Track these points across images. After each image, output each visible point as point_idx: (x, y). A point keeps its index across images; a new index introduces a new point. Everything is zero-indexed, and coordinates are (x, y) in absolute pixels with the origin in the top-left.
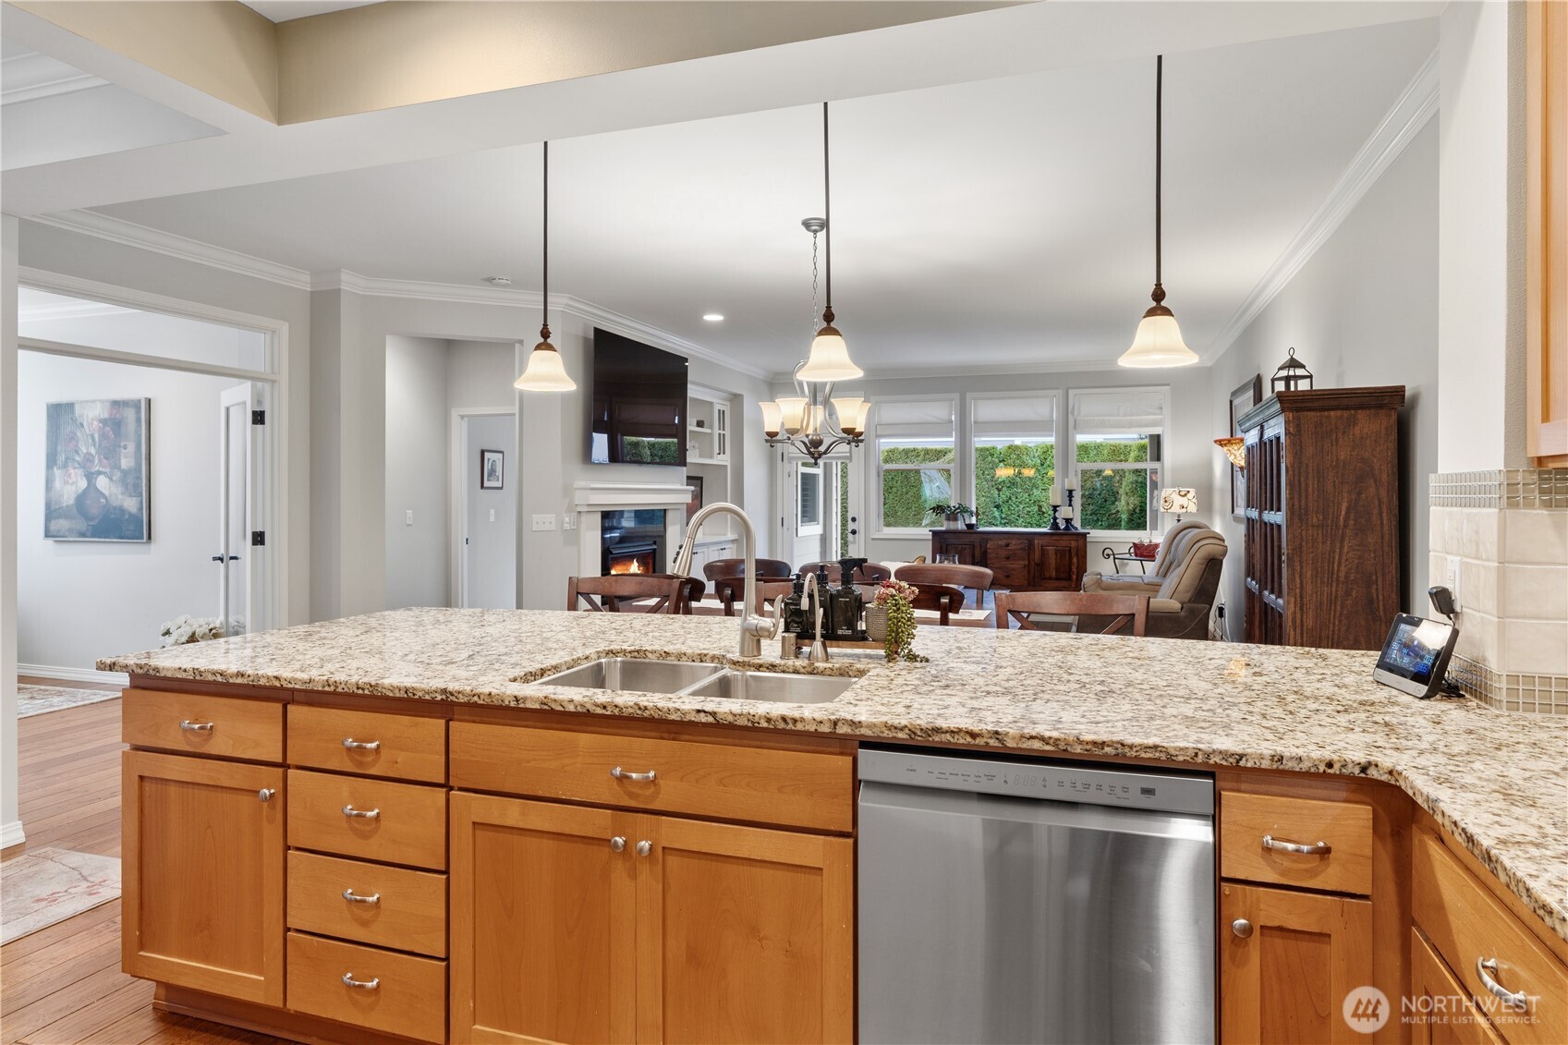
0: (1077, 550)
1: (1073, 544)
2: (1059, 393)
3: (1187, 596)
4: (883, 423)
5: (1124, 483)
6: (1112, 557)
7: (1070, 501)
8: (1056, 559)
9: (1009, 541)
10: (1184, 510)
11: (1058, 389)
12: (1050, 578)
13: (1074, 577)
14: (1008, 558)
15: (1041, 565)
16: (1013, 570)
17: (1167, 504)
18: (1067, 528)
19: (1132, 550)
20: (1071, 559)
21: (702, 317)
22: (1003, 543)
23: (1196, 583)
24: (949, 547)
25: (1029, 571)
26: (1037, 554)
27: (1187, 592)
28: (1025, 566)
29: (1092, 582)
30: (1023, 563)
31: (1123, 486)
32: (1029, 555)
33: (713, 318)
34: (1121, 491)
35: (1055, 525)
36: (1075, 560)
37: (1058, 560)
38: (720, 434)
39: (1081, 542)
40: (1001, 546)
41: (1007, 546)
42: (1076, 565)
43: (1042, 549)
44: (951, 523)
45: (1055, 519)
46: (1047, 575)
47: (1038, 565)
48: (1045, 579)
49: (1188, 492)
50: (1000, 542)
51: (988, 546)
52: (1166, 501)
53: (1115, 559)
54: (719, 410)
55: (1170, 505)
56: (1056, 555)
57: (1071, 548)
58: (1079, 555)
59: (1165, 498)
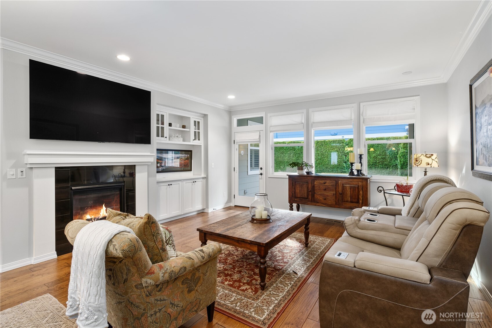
0: (362, 187)
1: (360, 184)
2: (355, 105)
3: (437, 262)
4: (272, 125)
6: (383, 191)
7: (361, 160)
8: (351, 191)
9: (326, 181)
10: (429, 166)
11: (355, 103)
12: (347, 201)
13: (361, 202)
14: (325, 190)
15: (343, 194)
16: (328, 196)
17: (417, 162)
18: (358, 175)
19: (396, 188)
20: (359, 192)
21: (116, 57)
22: (323, 181)
23: (448, 248)
24: (296, 183)
25: (336, 197)
26: (340, 189)
27: (437, 256)
28: (334, 194)
29: (351, 223)
30: (333, 192)
31: (399, 154)
32: (336, 188)
34: (398, 156)
35: (352, 173)
36: (361, 192)
37: (352, 192)
38: (195, 132)
40: (322, 183)
41: (325, 183)
42: (362, 195)
43: (343, 186)
44: (300, 171)
45: (352, 170)
46: (346, 200)
47: (341, 194)
48: (344, 201)
49: (432, 155)
51: (316, 183)
53: (384, 193)
54: (195, 122)
55: (420, 163)
56: (351, 189)
57: (358, 187)
58: (364, 189)
59: (416, 159)
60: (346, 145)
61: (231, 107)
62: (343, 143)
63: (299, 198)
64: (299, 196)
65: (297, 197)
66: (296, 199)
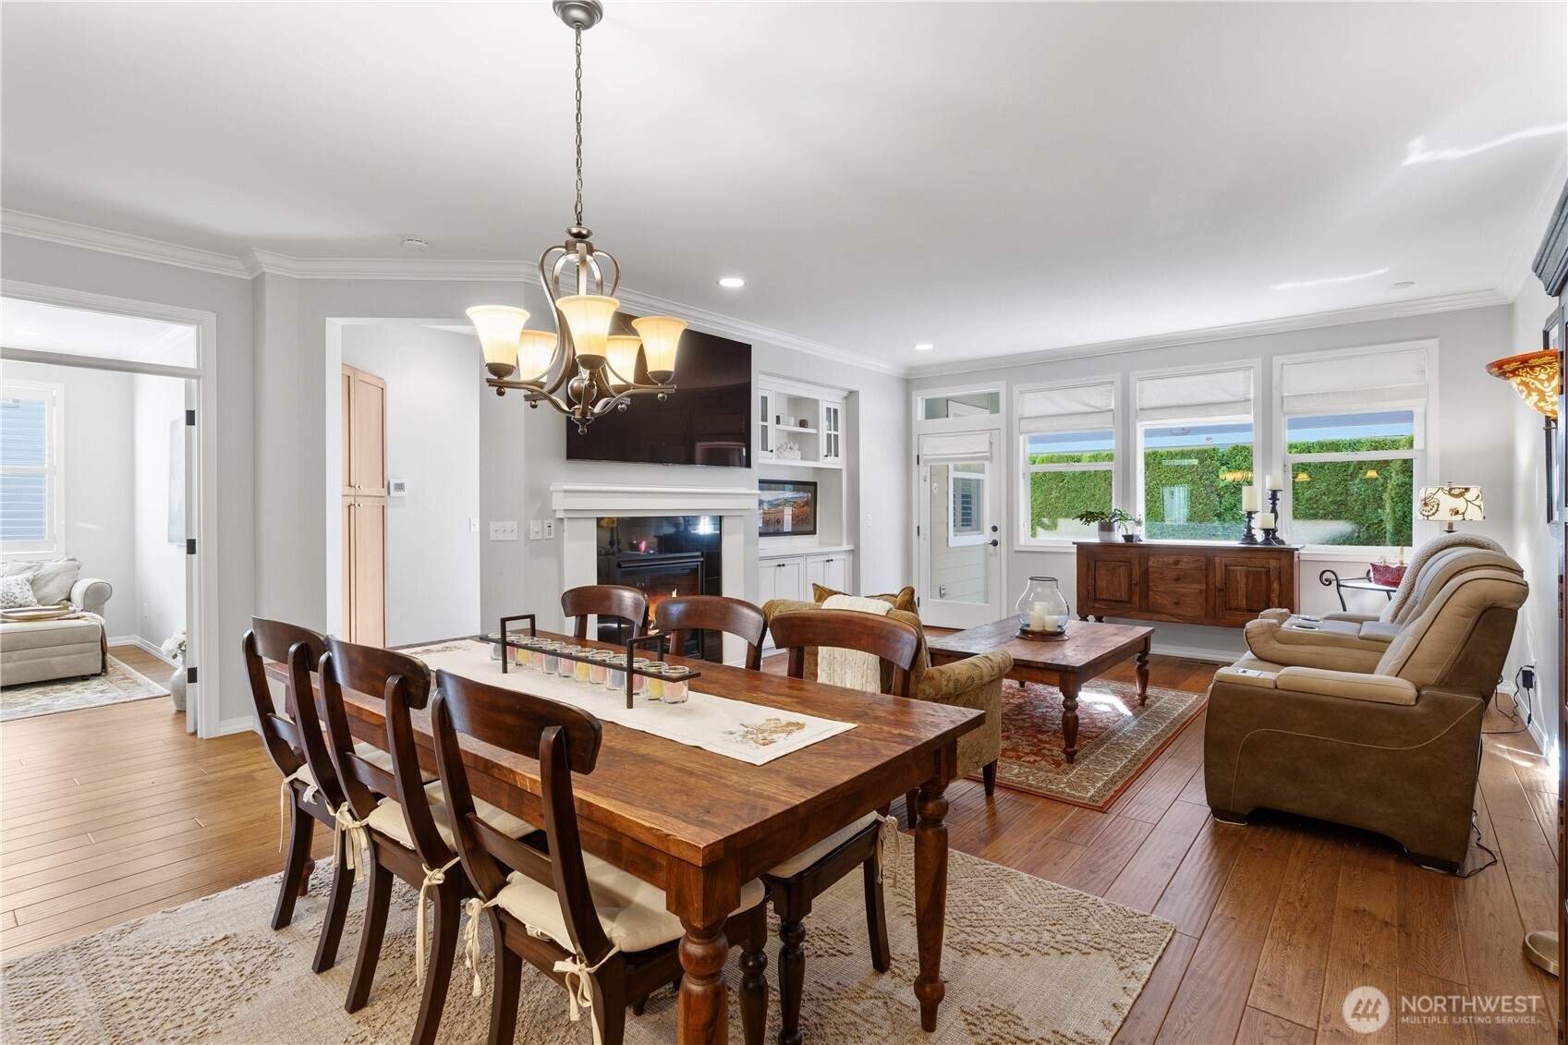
0: (1279, 572)
1: (1273, 564)
2: (1258, 362)
3: (1434, 674)
4: (1026, 416)
5: (1390, 486)
6: (1334, 583)
7: (1274, 504)
8: (1247, 583)
9: (1179, 558)
10: (1460, 517)
11: (1257, 356)
12: (1237, 609)
14: (1177, 580)
15: (1225, 590)
16: (1184, 595)
17: (1428, 508)
18: (1267, 541)
19: (1372, 574)
20: (1269, 584)
21: (718, 282)
22: (1171, 559)
23: (1455, 651)
24: (1098, 563)
25: (1207, 600)
26: (1219, 577)
27: (1433, 665)
28: (1201, 590)
29: (1261, 630)
30: (1198, 586)
31: (1388, 490)
32: (1207, 576)
33: (732, 283)
34: (1385, 496)
35: (1250, 537)
36: (1276, 586)
37: (1250, 585)
38: (829, 436)
39: (1285, 562)
40: (1169, 564)
41: (1177, 564)
42: (1277, 592)
43: (1226, 571)
44: (1106, 533)
45: (1250, 529)
46: (1234, 604)
47: (1221, 590)
48: (1230, 609)
49: (1467, 490)
50: (1166, 560)
51: (1150, 563)
52: (1426, 504)
53: (1339, 586)
54: (828, 410)
55: (1434, 510)
56: (1247, 577)
57: (1269, 571)
58: (1282, 579)
59: (1425, 499)
60: (1223, 465)
61: (912, 368)
62: (1212, 458)
63: (1106, 600)
64: (1105, 597)
65: (1101, 600)
66: (1096, 605)
